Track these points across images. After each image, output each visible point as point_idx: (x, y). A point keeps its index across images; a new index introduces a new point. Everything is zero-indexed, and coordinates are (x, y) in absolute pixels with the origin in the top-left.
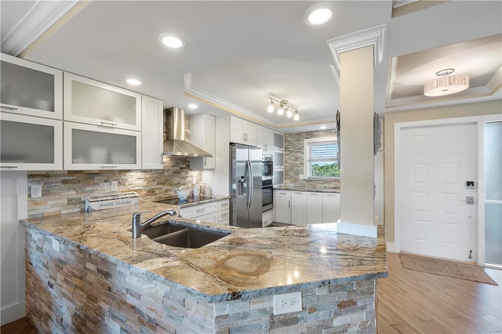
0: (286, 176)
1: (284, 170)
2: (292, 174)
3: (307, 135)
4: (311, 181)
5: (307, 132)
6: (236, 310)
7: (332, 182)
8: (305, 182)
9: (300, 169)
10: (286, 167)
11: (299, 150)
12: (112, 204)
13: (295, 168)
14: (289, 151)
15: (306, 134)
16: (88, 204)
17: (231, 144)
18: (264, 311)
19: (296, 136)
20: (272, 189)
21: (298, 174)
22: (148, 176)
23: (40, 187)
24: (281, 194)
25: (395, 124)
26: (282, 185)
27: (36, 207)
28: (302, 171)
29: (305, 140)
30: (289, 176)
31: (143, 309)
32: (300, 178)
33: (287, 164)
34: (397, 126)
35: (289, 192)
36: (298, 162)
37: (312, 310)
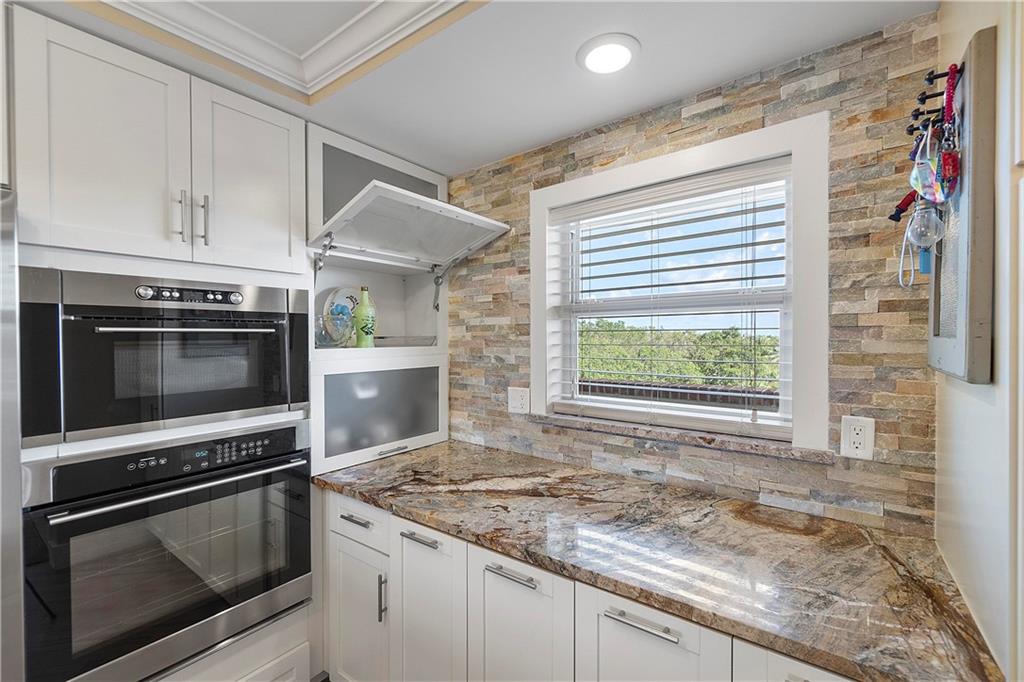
0: (457, 393)
2: (477, 380)
3: (545, 165)
4: (563, 429)
5: (544, 150)
7: (682, 450)
8: (536, 431)
9: (511, 359)
11: (506, 257)
13: (491, 353)
15: (540, 159)
19: (495, 181)
21: (503, 385)
24: (349, 519)
28: (522, 371)
29: (534, 195)
30: (466, 394)
32: (511, 410)
36: (504, 321)
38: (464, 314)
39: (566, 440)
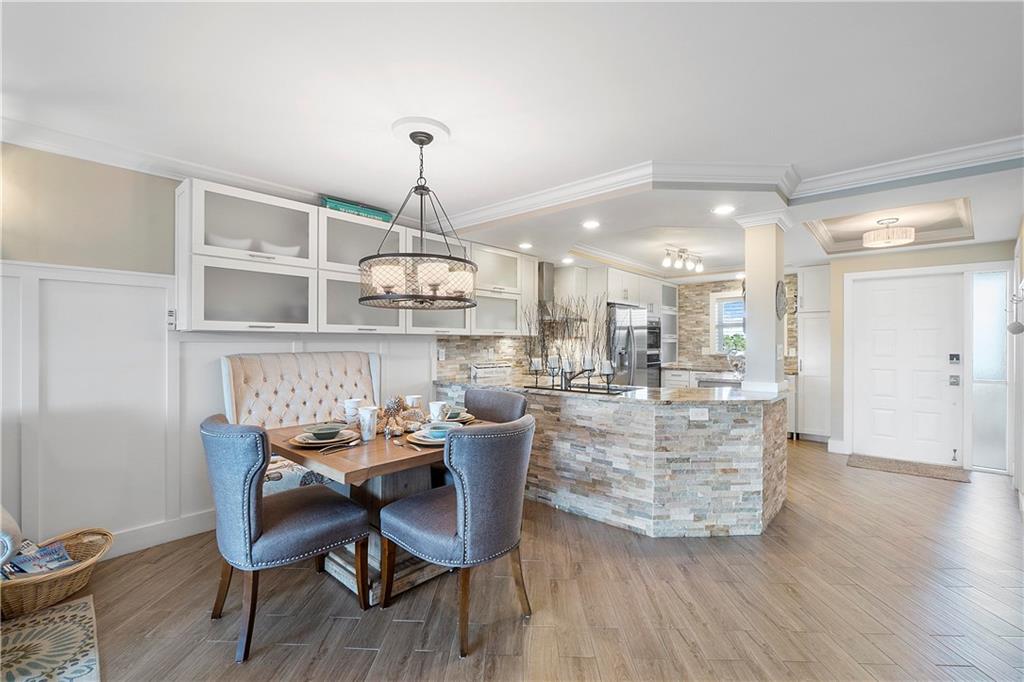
0: (681, 350)
1: (677, 341)
2: (690, 347)
3: (715, 287)
4: (721, 358)
5: (715, 282)
6: (667, 414)
8: (712, 359)
9: (703, 340)
10: (680, 336)
11: (701, 311)
12: (492, 372)
13: (695, 339)
14: (686, 311)
15: (713, 285)
16: (474, 370)
17: (608, 304)
18: (684, 417)
19: (697, 288)
20: (660, 369)
21: (701, 347)
22: (517, 344)
23: (444, 351)
24: (673, 375)
25: (845, 275)
26: (674, 363)
27: (442, 370)
28: (707, 343)
29: (711, 294)
30: (685, 351)
31: (594, 426)
32: (703, 354)
33: (682, 332)
34: (849, 277)
35: (687, 372)
36: (701, 329)
37: (716, 422)
38: (684, 327)
39: (722, 361)
